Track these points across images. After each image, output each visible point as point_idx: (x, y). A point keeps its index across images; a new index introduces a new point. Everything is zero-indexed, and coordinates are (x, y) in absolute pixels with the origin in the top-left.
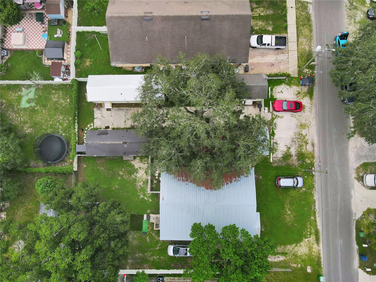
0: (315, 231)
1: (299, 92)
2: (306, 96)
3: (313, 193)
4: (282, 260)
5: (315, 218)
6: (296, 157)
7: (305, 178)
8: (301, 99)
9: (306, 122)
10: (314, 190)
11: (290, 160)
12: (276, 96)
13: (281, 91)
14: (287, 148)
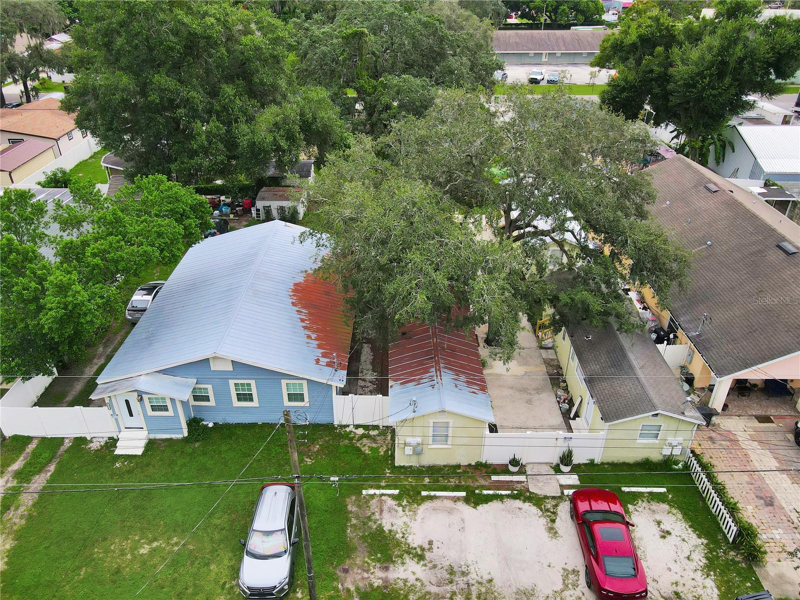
6: (377, 583)
11: (366, 559)
12: (636, 512)
13: (669, 533)
14: (418, 550)
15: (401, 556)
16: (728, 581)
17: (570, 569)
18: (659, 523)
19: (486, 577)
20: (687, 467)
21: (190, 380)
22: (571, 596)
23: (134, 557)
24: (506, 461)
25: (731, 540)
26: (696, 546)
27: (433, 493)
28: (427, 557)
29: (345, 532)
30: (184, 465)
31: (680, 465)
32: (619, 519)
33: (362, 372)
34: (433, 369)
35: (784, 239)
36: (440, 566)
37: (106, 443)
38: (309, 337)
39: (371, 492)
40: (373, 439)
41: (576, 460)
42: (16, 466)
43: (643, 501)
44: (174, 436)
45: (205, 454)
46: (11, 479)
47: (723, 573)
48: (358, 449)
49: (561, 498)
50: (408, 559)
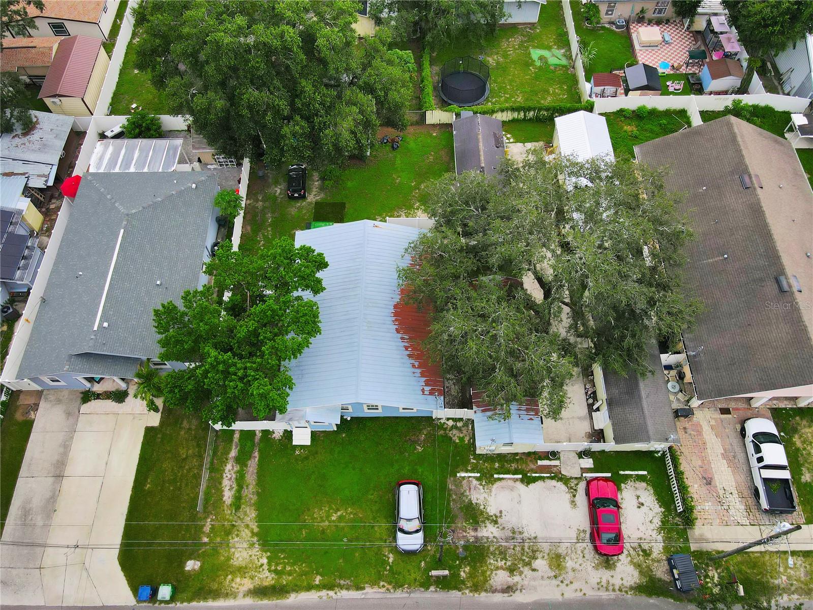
0: (284, 586)
1: (649, 555)
2: (641, 573)
3: (382, 583)
4: (223, 496)
5: (319, 587)
6: (472, 539)
7: (421, 562)
8: (629, 558)
9: (569, 570)
10: (390, 587)
11: (464, 524)
12: (625, 489)
13: (643, 504)
14: (494, 517)
15: (484, 522)
16: (670, 538)
17: (581, 529)
18: (638, 497)
19: (533, 535)
20: (664, 455)
22: (580, 547)
23: (330, 523)
25: (679, 513)
26: (657, 513)
28: (499, 522)
29: (449, 504)
30: (340, 453)
31: (659, 455)
36: (506, 528)
37: (284, 434)
38: (413, 366)
39: (463, 474)
40: (459, 429)
41: (593, 451)
42: (233, 453)
43: (631, 481)
44: (328, 430)
45: (350, 442)
46: (234, 464)
47: (668, 532)
48: (451, 439)
49: (579, 479)
50: (488, 523)
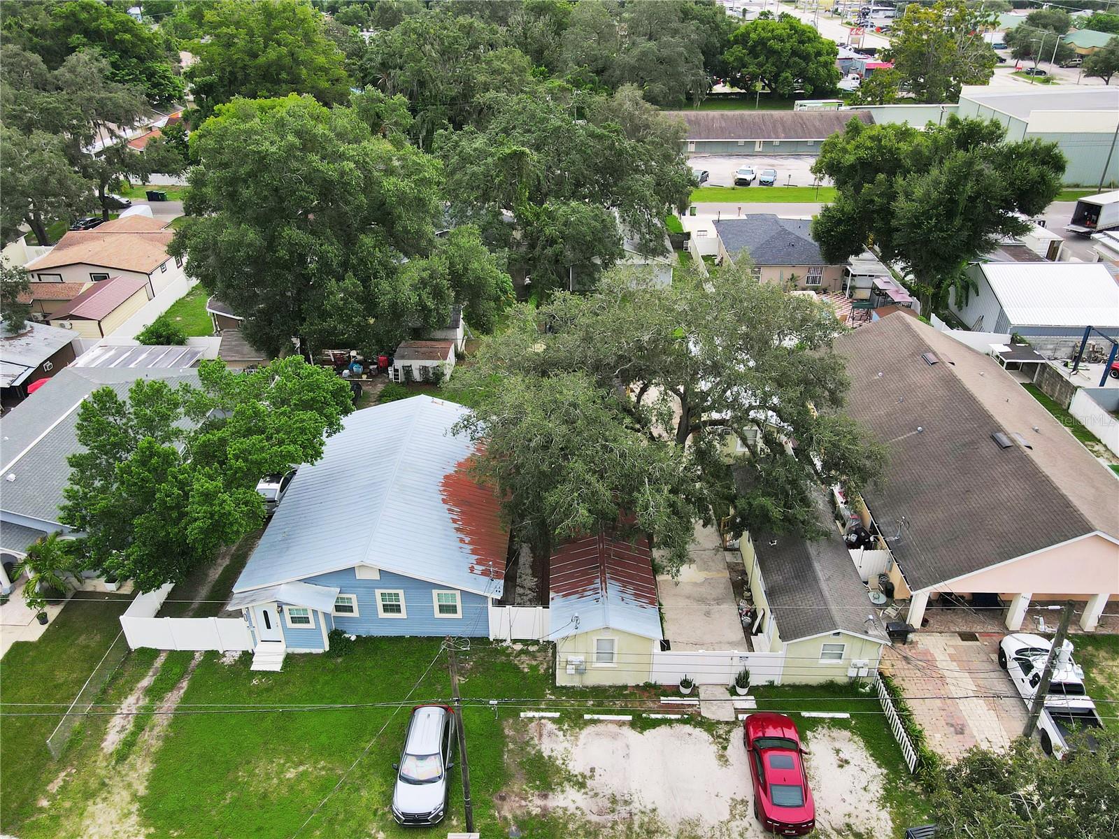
6: (536, 811)
11: (524, 787)
12: (815, 740)
13: (847, 762)
14: (579, 777)
15: (561, 784)
16: (904, 814)
17: (739, 799)
18: (838, 751)
19: (650, 806)
20: (874, 690)
21: (332, 589)
22: (737, 827)
23: (281, 782)
24: (676, 681)
25: (912, 770)
26: (875, 777)
27: (596, 717)
28: (588, 786)
29: (501, 756)
30: (327, 683)
31: (867, 688)
32: (793, 746)
33: (520, 577)
34: (598, 580)
35: (999, 429)
36: (601, 795)
37: (240, 657)
38: (462, 541)
39: (530, 714)
40: (533, 655)
41: (753, 681)
42: (146, 682)
43: (823, 727)
44: (315, 651)
45: (347, 671)
46: (141, 696)
47: (900, 805)
48: (516, 668)
49: (734, 723)
50: (568, 786)
